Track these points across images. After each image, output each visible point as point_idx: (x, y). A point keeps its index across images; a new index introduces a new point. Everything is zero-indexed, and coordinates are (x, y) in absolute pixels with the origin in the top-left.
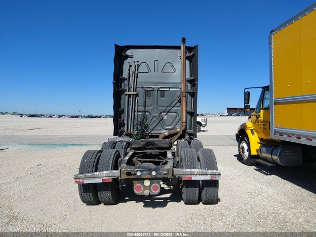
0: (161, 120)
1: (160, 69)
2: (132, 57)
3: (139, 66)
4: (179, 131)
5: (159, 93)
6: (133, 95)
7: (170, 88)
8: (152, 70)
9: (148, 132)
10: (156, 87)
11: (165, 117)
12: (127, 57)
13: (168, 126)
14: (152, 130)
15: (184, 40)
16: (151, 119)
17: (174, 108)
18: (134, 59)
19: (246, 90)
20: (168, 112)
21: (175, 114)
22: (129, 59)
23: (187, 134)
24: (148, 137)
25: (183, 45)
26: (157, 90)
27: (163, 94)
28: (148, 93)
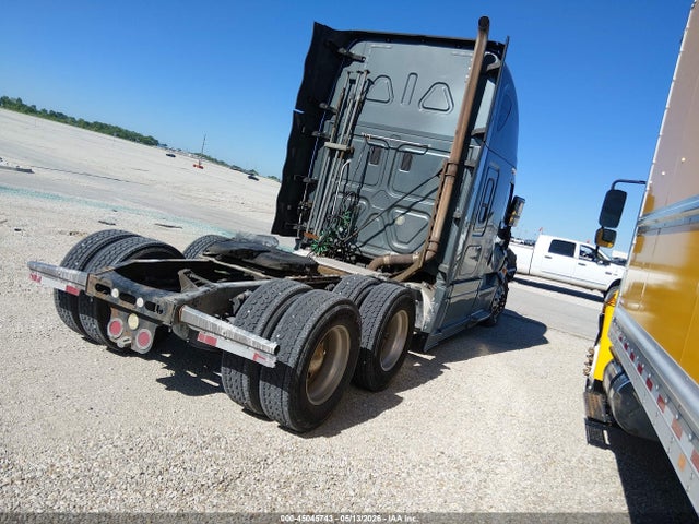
0: (389, 224)
1: (417, 97)
2: (361, 60)
3: (371, 82)
4: (416, 260)
5: (400, 156)
6: (340, 151)
7: (427, 149)
8: (398, 96)
9: (353, 246)
10: (394, 141)
11: (400, 221)
12: (349, 59)
13: (401, 242)
14: (365, 244)
15: (484, 24)
16: (367, 216)
17: (426, 202)
18: (364, 67)
19: (617, 187)
20: (409, 209)
21: (425, 217)
22: (355, 66)
23: (440, 275)
24: (353, 258)
25: (481, 37)
26: (397, 150)
27: (408, 160)
28: (374, 153)
